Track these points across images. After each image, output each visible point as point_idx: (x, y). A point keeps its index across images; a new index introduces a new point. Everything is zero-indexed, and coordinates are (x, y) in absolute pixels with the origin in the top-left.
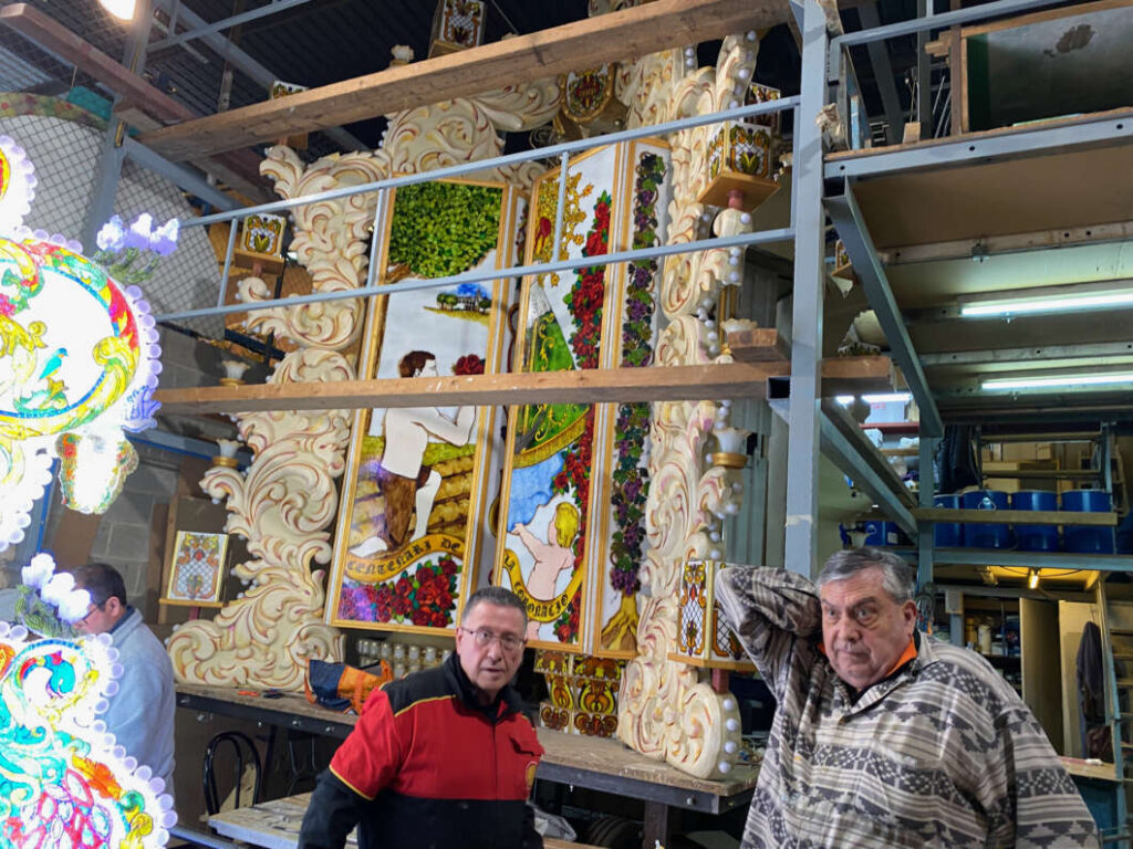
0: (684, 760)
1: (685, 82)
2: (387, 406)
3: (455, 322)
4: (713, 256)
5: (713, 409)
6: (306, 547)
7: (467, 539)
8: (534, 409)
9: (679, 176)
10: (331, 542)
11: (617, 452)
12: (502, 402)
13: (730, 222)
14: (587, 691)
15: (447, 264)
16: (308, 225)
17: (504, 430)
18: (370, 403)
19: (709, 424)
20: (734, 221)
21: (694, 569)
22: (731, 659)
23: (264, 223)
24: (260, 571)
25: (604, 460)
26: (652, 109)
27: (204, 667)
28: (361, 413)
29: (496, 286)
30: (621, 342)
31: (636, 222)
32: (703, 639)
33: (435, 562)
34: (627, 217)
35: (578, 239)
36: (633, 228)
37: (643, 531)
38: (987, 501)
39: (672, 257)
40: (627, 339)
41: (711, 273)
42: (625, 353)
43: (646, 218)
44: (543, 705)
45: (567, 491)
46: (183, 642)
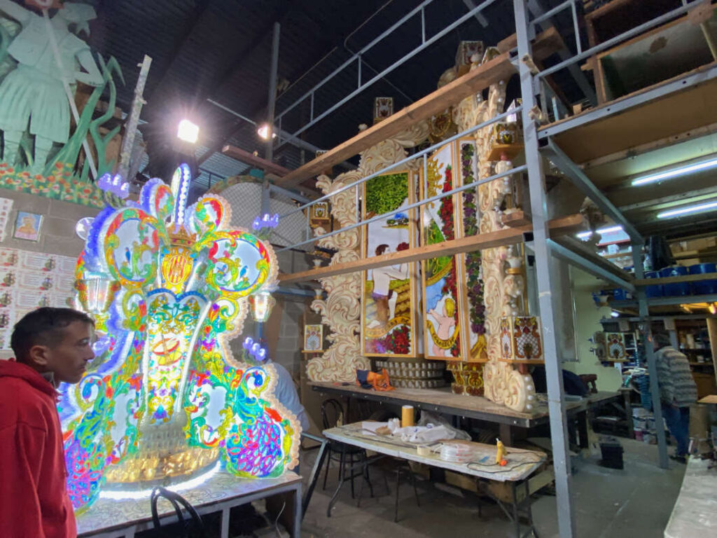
0: (511, 404)
1: (477, 109)
2: (373, 268)
3: (395, 230)
4: (496, 183)
5: (505, 250)
6: (352, 326)
7: (411, 318)
8: (431, 260)
9: (480, 151)
10: (359, 323)
11: (467, 274)
12: (417, 259)
13: (502, 166)
14: (470, 377)
15: (389, 208)
16: (336, 203)
17: (420, 271)
18: (366, 268)
19: (504, 256)
20: (503, 166)
21: (504, 321)
22: (525, 359)
23: (320, 206)
24: (335, 337)
25: (462, 278)
26: (467, 124)
27: (320, 375)
28: (363, 272)
29: (410, 213)
30: (463, 227)
31: (464, 174)
32: (512, 350)
33: (400, 328)
34: (459, 173)
35: (440, 187)
36: (462, 177)
37: (484, 307)
38: (675, 272)
39: (481, 186)
40: (465, 225)
41: (497, 191)
42: (466, 231)
43: (468, 171)
44: (453, 384)
45: (448, 293)
46: (312, 366)
